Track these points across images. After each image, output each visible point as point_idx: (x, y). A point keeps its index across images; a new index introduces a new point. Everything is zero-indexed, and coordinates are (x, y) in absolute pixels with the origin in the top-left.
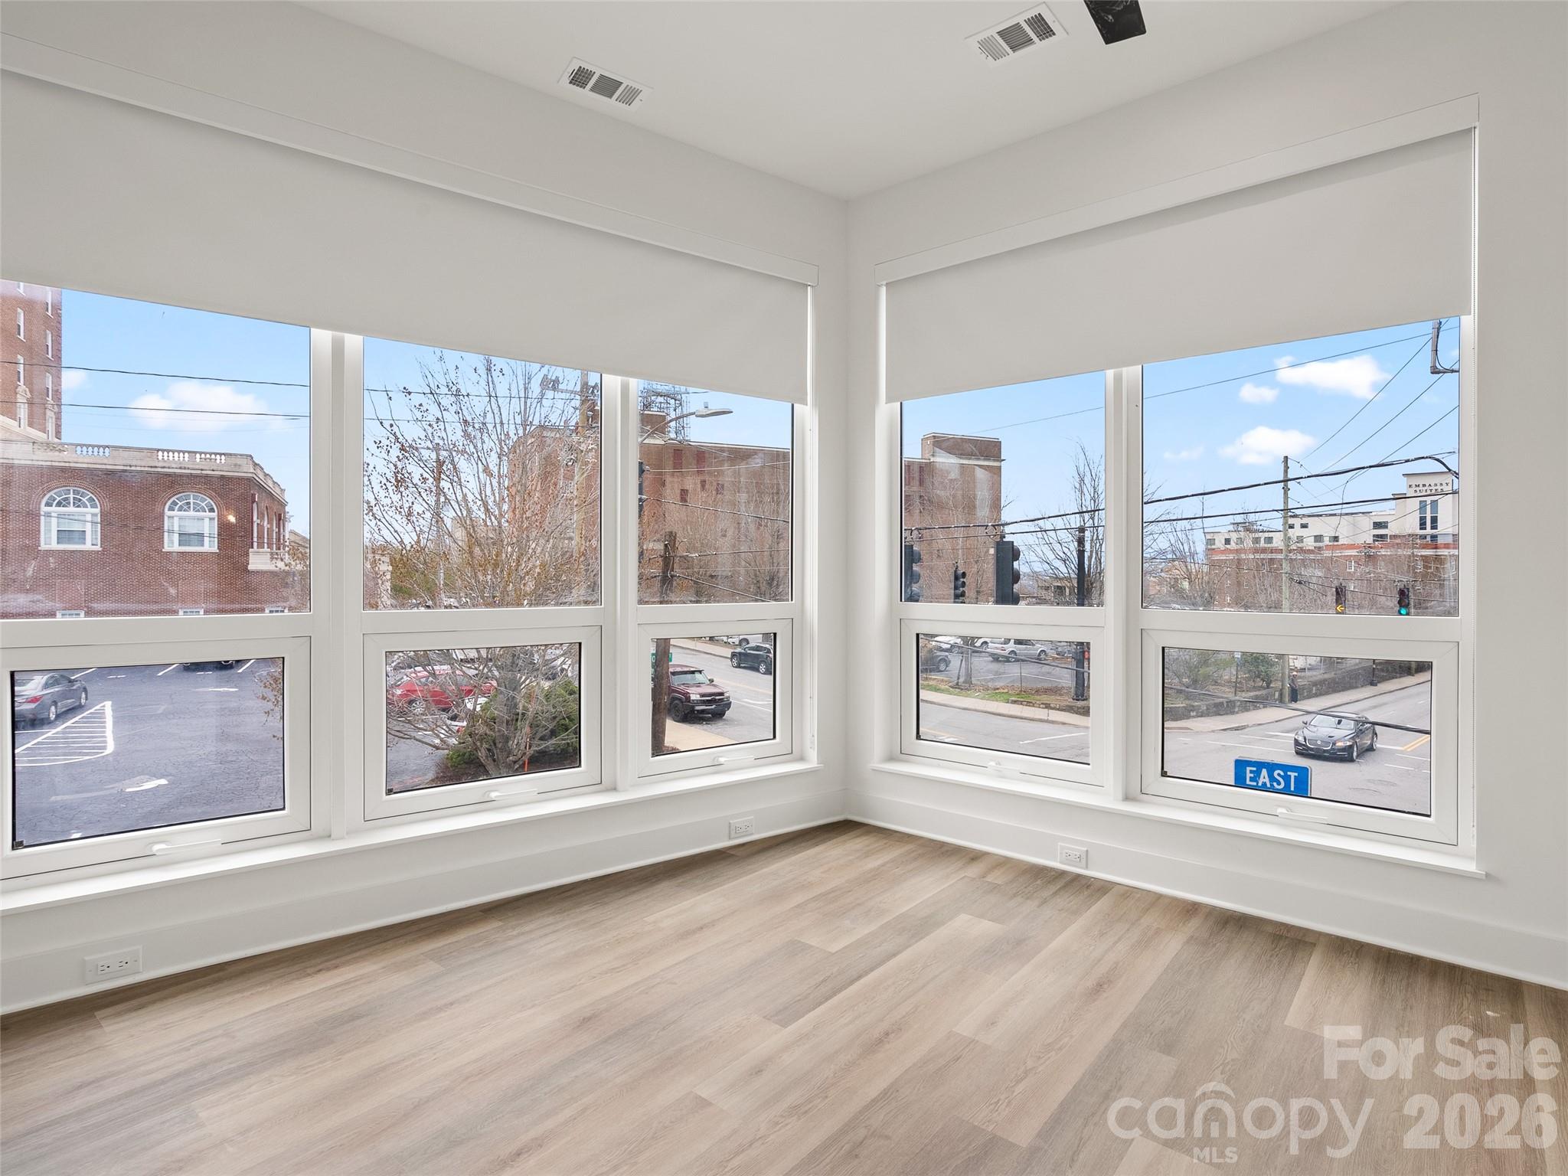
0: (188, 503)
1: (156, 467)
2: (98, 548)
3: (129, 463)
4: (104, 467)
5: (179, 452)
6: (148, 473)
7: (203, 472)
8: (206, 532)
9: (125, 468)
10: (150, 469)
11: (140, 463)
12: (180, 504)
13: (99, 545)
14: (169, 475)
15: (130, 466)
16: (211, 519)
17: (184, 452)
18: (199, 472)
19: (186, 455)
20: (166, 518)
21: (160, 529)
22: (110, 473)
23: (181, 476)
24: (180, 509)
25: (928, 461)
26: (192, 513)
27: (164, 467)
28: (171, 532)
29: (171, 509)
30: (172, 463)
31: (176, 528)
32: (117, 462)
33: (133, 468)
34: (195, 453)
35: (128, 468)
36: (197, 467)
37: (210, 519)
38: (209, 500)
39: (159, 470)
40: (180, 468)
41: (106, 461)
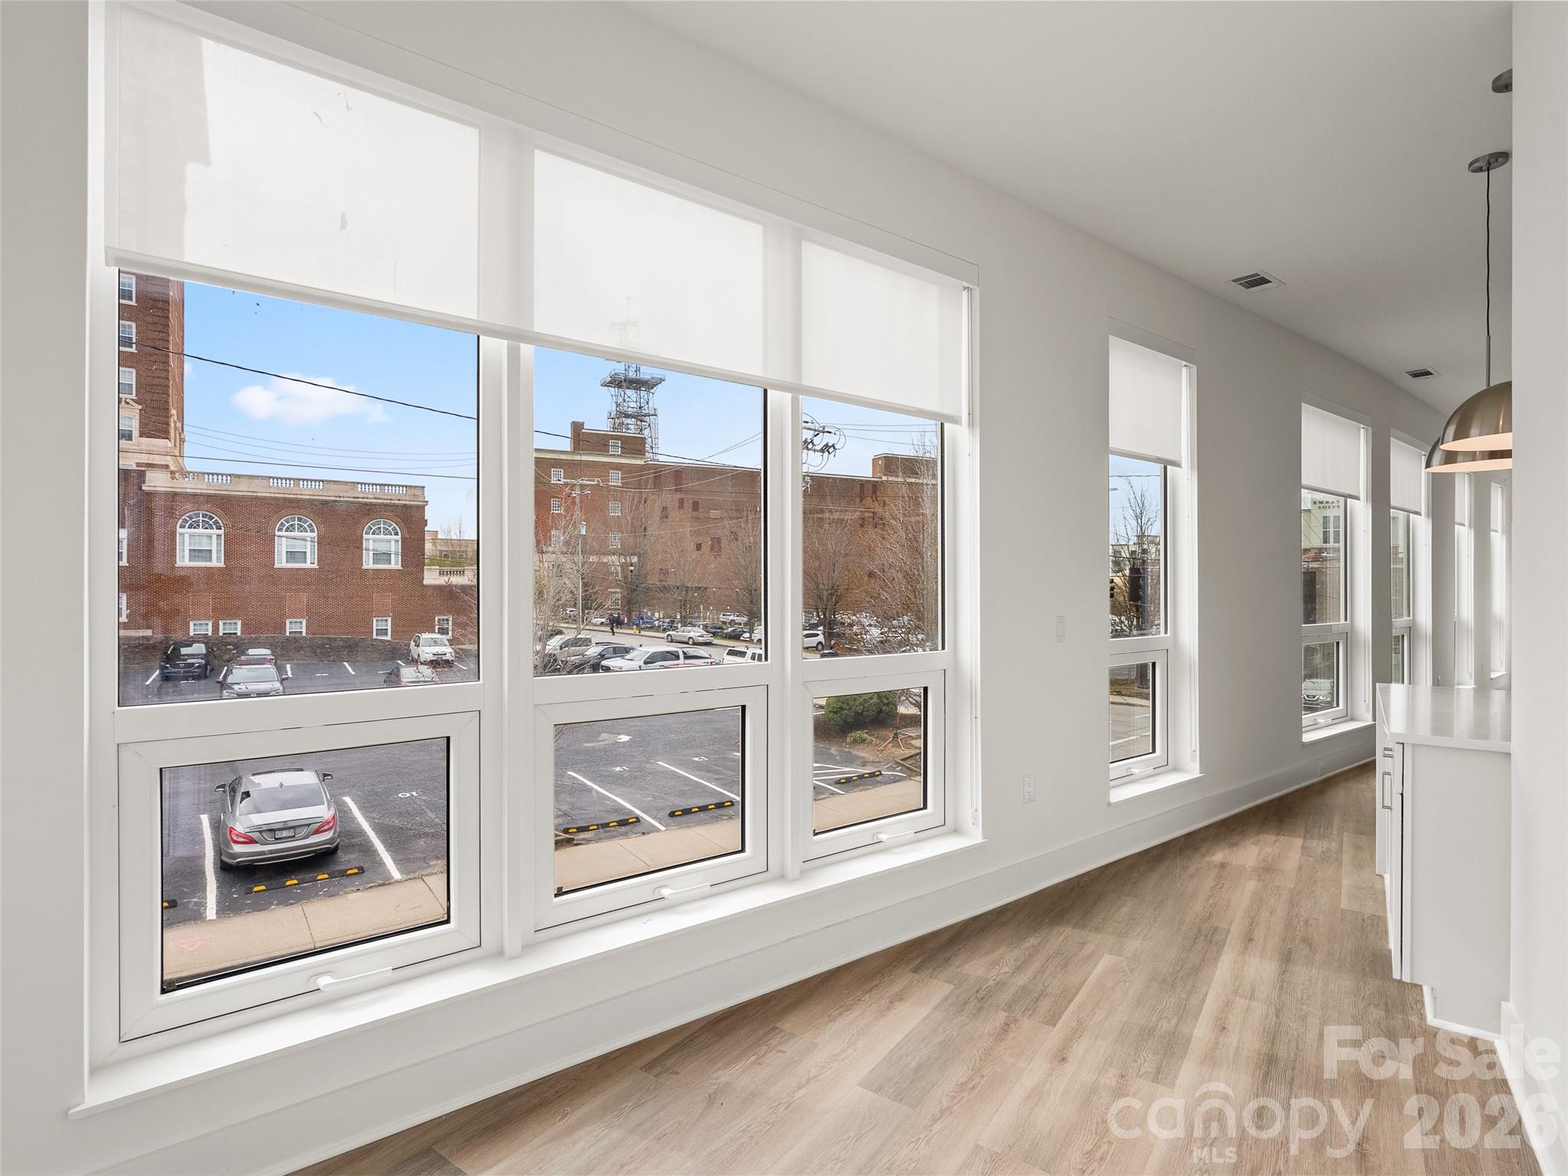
0: (380, 528)
1: (358, 498)
2: (316, 566)
3: (338, 494)
4: (321, 498)
5: (373, 485)
6: (352, 503)
7: (392, 502)
8: (393, 550)
9: (336, 499)
10: (354, 500)
11: (347, 495)
12: (374, 528)
13: (316, 563)
14: (366, 504)
15: (340, 497)
16: (397, 541)
17: (376, 485)
18: (389, 501)
19: (378, 487)
20: (364, 541)
21: (360, 548)
22: (325, 503)
23: (375, 505)
24: (373, 533)
25: (880, 480)
26: (382, 536)
27: (364, 498)
28: (367, 550)
29: (367, 533)
30: (369, 495)
31: (371, 547)
32: (330, 494)
33: (342, 499)
34: (385, 485)
35: (338, 499)
36: (387, 497)
37: (395, 541)
38: (395, 525)
39: (361, 500)
40: (376, 498)
41: (321, 493)
